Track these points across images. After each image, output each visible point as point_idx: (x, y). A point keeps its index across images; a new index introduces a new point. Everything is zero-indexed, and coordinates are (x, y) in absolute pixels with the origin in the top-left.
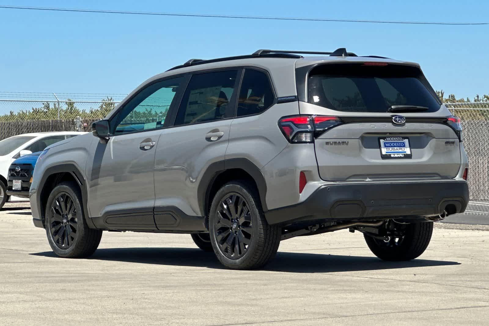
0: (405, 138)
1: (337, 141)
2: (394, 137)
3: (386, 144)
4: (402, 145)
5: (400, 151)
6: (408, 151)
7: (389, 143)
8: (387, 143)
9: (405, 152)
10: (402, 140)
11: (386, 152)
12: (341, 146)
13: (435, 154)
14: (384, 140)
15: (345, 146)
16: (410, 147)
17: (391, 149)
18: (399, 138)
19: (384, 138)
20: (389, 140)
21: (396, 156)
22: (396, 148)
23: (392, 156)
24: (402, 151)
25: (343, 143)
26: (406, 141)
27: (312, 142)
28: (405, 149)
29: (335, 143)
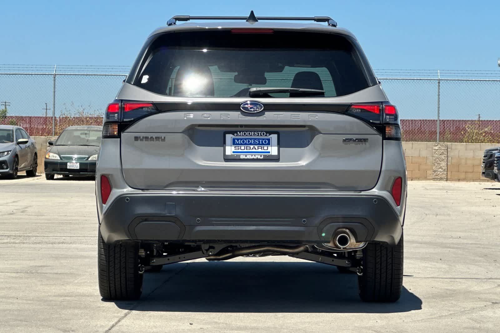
0: (271, 133)
1: (149, 135)
2: (251, 132)
3: (236, 140)
4: (265, 142)
5: (260, 150)
6: (273, 150)
7: (241, 139)
8: (238, 140)
9: (269, 152)
10: (266, 136)
11: (234, 152)
12: (155, 143)
13: (320, 156)
14: (234, 135)
15: (160, 142)
16: (279, 145)
17: (243, 148)
18: (260, 133)
19: (233, 133)
20: (241, 135)
21: (249, 157)
22: (252, 147)
23: (242, 157)
24: (263, 151)
25: (158, 138)
26: (274, 137)
27: (119, 136)
28: (270, 148)
29: (147, 138)
